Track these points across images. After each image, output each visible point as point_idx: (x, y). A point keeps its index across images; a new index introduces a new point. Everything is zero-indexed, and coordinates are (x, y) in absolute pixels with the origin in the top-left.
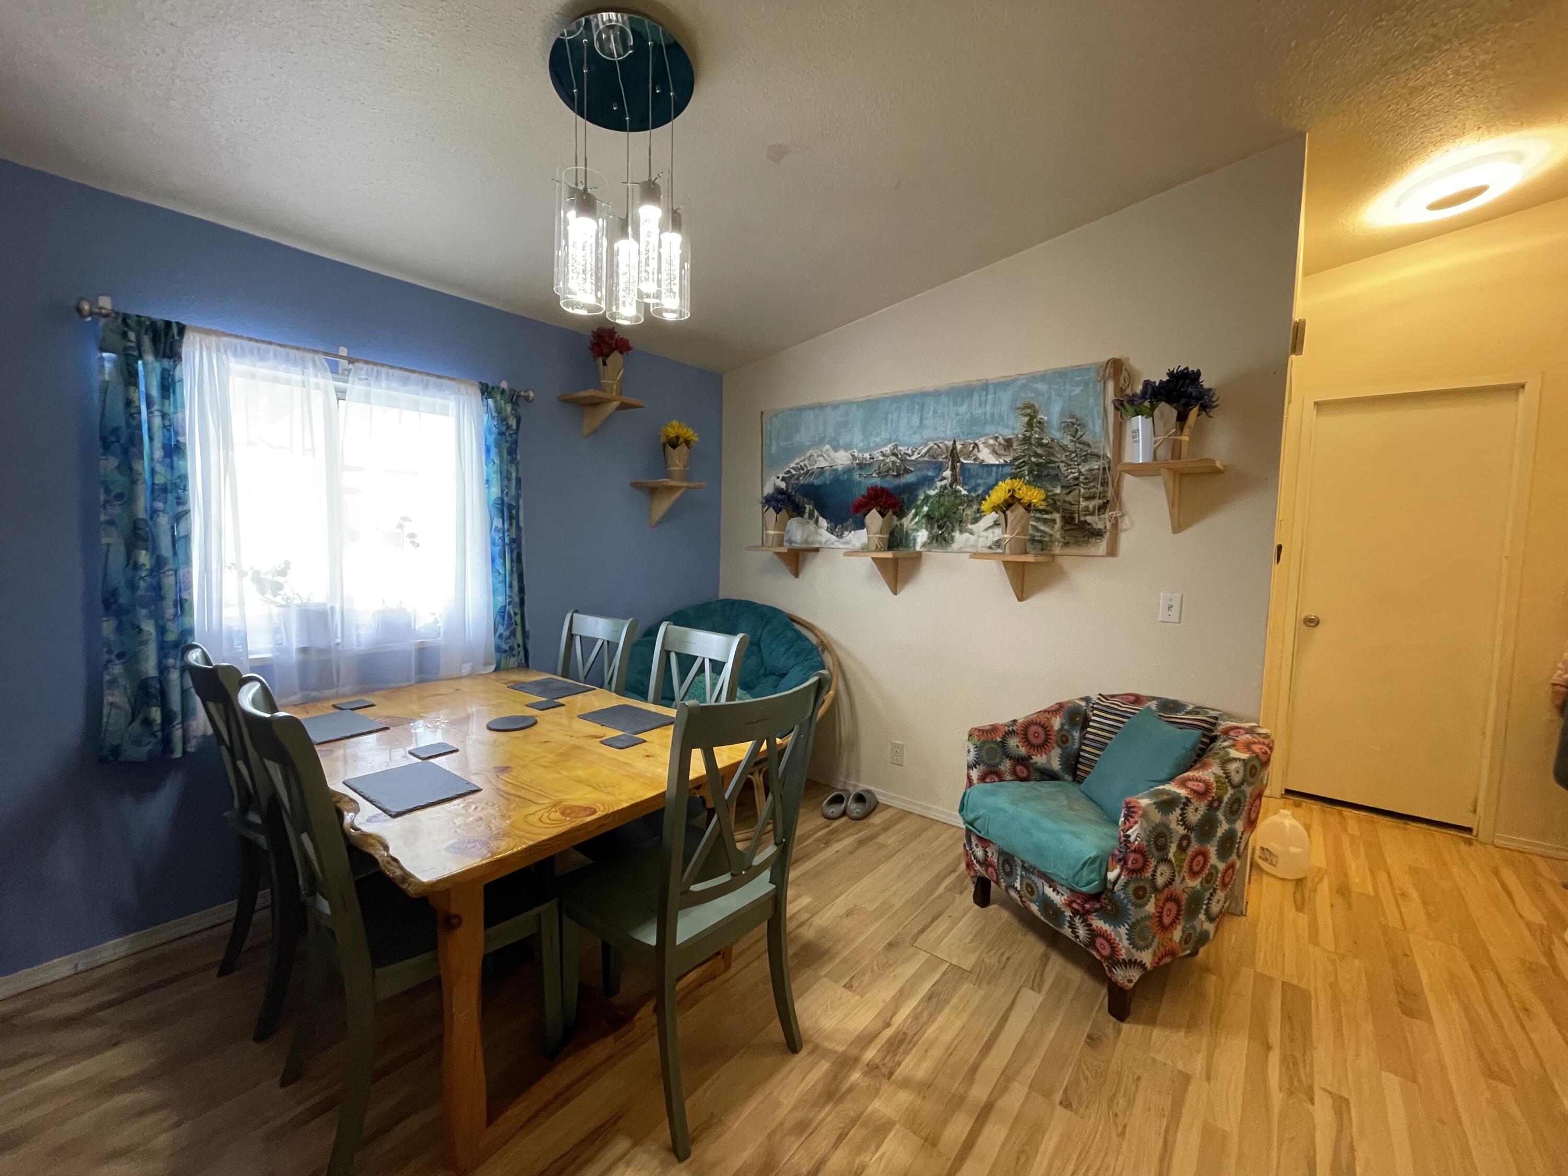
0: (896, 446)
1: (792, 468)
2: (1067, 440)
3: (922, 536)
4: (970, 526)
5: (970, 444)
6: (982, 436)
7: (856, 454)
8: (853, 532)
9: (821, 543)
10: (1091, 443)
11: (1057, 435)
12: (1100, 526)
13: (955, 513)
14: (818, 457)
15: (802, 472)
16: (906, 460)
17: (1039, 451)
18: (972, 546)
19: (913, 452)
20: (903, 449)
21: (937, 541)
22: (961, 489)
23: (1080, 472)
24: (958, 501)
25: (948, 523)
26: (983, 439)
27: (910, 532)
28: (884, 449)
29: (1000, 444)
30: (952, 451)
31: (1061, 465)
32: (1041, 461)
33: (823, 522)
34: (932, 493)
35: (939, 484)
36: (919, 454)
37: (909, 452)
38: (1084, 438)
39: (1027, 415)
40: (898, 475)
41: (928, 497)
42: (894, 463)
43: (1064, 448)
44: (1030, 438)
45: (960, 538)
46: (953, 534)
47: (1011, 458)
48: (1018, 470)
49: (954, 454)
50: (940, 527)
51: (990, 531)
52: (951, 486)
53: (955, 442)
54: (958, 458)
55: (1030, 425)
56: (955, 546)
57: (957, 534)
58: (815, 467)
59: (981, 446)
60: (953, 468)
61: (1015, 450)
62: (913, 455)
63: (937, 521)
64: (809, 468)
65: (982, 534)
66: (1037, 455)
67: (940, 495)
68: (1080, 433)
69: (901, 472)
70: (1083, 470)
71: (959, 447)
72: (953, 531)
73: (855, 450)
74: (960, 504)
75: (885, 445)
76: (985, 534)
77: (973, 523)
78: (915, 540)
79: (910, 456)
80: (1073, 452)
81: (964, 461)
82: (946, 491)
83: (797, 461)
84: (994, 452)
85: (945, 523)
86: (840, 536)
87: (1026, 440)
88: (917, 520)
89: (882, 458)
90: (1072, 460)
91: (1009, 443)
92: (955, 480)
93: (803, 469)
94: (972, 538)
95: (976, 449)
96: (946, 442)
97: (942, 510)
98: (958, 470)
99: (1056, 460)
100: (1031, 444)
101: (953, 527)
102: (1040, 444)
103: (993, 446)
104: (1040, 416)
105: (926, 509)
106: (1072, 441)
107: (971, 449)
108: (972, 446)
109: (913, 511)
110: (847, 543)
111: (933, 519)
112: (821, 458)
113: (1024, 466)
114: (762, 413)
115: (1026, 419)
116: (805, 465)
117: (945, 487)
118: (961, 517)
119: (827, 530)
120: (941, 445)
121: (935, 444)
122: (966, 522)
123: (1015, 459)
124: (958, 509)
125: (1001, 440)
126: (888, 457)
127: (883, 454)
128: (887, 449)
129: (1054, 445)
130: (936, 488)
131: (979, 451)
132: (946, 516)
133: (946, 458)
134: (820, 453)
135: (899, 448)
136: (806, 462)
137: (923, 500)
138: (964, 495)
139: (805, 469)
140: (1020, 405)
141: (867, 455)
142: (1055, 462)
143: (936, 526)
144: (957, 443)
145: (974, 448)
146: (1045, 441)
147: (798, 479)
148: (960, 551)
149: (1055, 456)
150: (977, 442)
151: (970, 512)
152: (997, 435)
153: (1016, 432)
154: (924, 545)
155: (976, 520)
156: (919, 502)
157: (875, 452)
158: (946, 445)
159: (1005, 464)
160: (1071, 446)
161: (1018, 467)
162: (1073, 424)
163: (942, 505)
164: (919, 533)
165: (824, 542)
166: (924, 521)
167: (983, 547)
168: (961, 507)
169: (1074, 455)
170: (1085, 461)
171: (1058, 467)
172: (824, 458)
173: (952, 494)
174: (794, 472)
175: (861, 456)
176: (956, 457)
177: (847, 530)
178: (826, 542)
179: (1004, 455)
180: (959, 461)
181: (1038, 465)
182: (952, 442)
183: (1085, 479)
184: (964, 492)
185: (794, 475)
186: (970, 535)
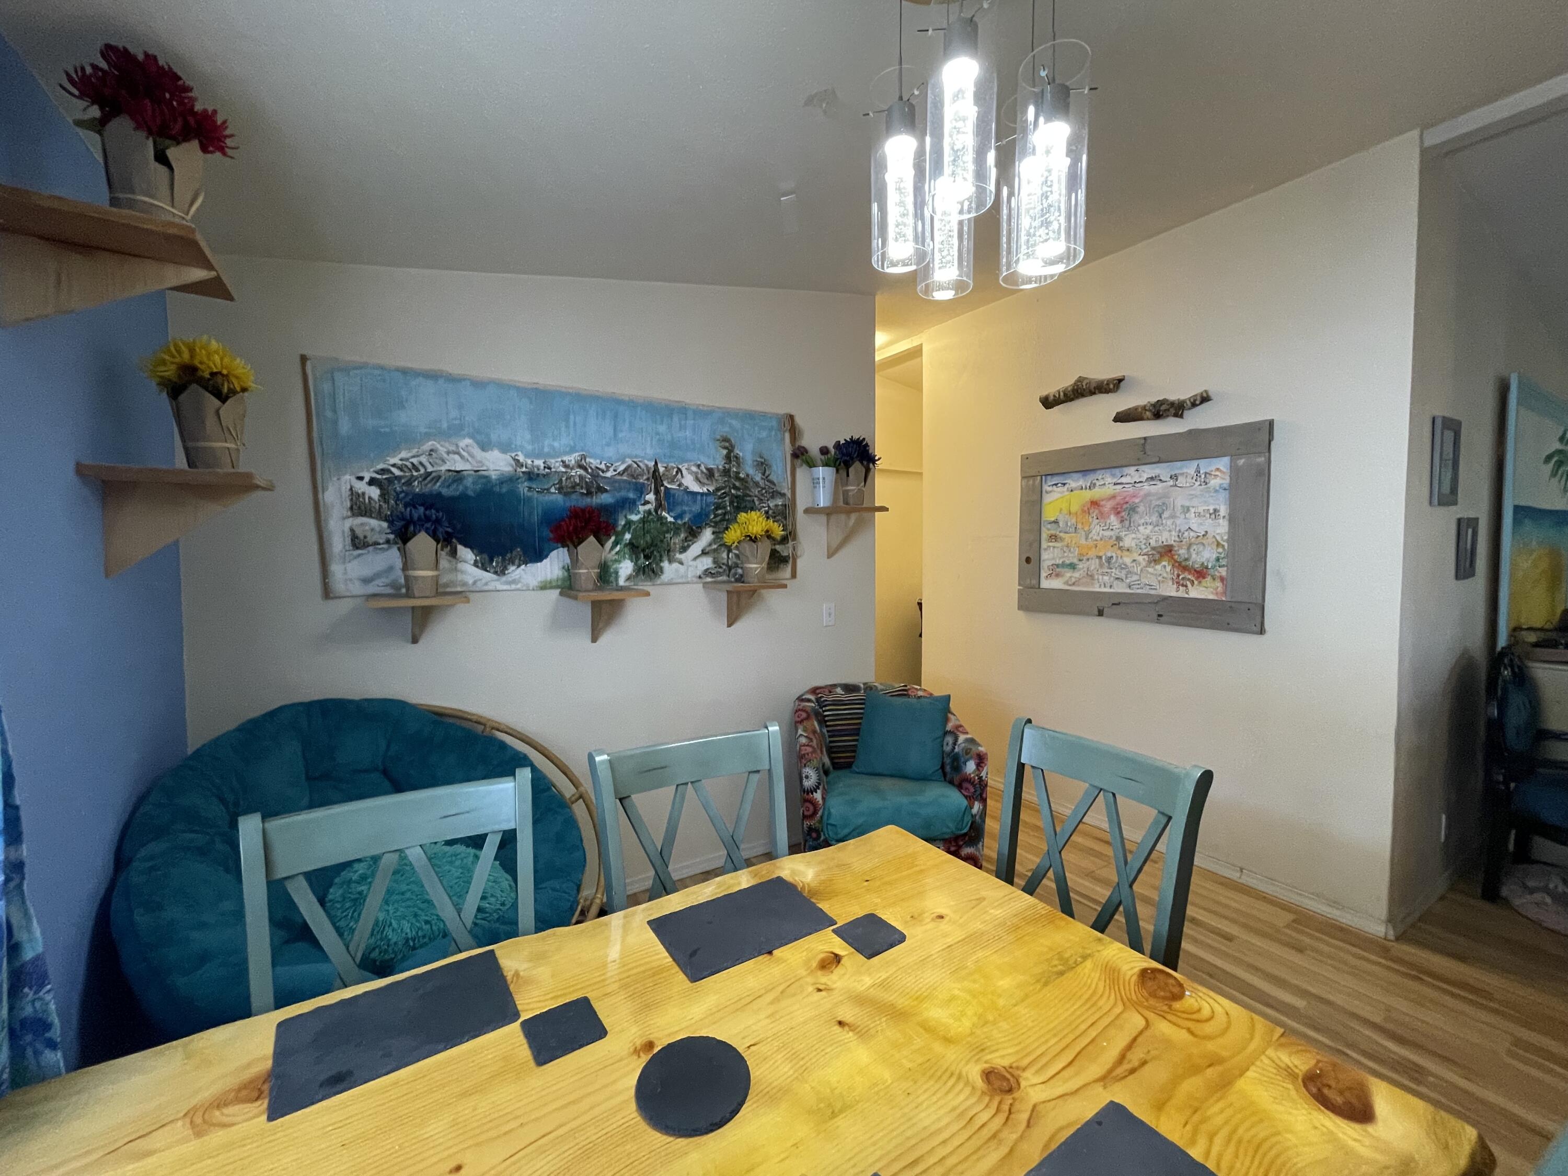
0: (584, 457)
1: (394, 465)
2: (758, 477)
3: (626, 568)
4: (678, 556)
5: (673, 468)
6: (686, 461)
7: (521, 458)
8: (523, 567)
9: (465, 584)
10: (775, 481)
11: (751, 471)
12: (785, 554)
13: (662, 541)
14: (448, 453)
15: (415, 474)
16: (598, 476)
17: (737, 484)
18: (682, 577)
19: (608, 468)
20: (594, 462)
21: (644, 574)
22: (667, 515)
23: (769, 506)
24: (665, 529)
25: (655, 553)
26: (686, 465)
27: (610, 564)
28: (566, 458)
29: (702, 472)
30: (654, 472)
31: (756, 499)
32: (739, 493)
33: (466, 554)
34: (634, 518)
35: (641, 508)
36: (615, 471)
37: (603, 466)
38: (770, 477)
39: (725, 448)
40: (589, 493)
41: (629, 523)
42: (581, 477)
43: (757, 484)
44: (729, 470)
45: (669, 569)
46: (662, 564)
47: (713, 488)
48: (720, 500)
49: (656, 476)
50: (647, 557)
51: (698, 560)
52: (656, 511)
53: (656, 463)
54: (662, 481)
55: (728, 458)
56: (665, 577)
57: (665, 564)
58: (444, 468)
59: (684, 472)
60: (657, 492)
61: (716, 480)
62: (608, 470)
63: (643, 550)
64: (430, 469)
65: (691, 563)
66: (735, 488)
67: (643, 521)
68: (767, 473)
69: (593, 490)
70: (771, 505)
71: (661, 470)
72: (661, 561)
73: (519, 453)
74: (668, 532)
75: (570, 452)
76: (694, 563)
77: (681, 553)
78: (617, 573)
79: (603, 471)
80: (763, 489)
81: (669, 486)
82: (651, 517)
83: (404, 454)
84: (697, 479)
85: (652, 552)
86: (501, 572)
87: (726, 472)
88: (618, 548)
89: (563, 470)
90: (762, 495)
91: (710, 474)
92: (659, 506)
93: (417, 470)
94: (682, 569)
95: (680, 474)
96: (646, 462)
97: (648, 538)
98: (662, 495)
99: (751, 494)
100: (730, 476)
101: (661, 556)
102: (738, 478)
103: (696, 473)
104: (737, 451)
105: (628, 536)
106: (762, 479)
107: (674, 473)
108: (675, 470)
109: (613, 538)
110: (514, 582)
111: (637, 547)
112: (457, 457)
113: (725, 497)
114: (304, 359)
115: (725, 452)
116: (421, 463)
117: (649, 512)
118: (669, 545)
119: (475, 564)
120: (641, 464)
121: (635, 462)
122: (674, 551)
123: (718, 489)
124: (665, 538)
125: (703, 467)
126: (572, 469)
127: (566, 466)
128: (572, 459)
129: (749, 480)
130: (639, 512)
131: (682, 476)
132: (653, 545)
133: (648, 479)
134: (453, 448)
135: (588, 460)
136: (424, 459)
137: (625, 526)
138: (670, 522)
139: (422, 471)
140: (718, 437)
141: (539, 463)
142: (750, 496)
143: (642, 556)
144: (659, 465)
145: (677, 472)
146: (742, 475)
147: (409, 483)
148: (670, 583)
149: (750, 491)
150: (680, 467)
151: (677, 541)
152: (699, 463)
153: (717, 462)
154: (629, 578)
155: (684, 549)
156: (619, 528)
157: (553, 461)
158: (647, 466)
159: (709, 493)
160: (762, 483)
161: (720, 498)
162: (762, 463)
163: (648, 532)
164: (622, 565)
165: (471, 582)
166: (626, 550)
167: (694, 576)
168: (668, 536)
169: (764, 491)
170: (773, 497)
171: (753, 501)
172: (462, 457)
173: (658, 520)
174: (397, 472)
175: (529, 462)
176: (659, 480)
177: (513, 564)
178: (475, 583)
179: (707, 485)
180: (663, 485)
181: (737, 497)
182: (653, 463)
183: (774, 513)
184: (670, 519)
185: (398, 478)
186: (680, 566)
